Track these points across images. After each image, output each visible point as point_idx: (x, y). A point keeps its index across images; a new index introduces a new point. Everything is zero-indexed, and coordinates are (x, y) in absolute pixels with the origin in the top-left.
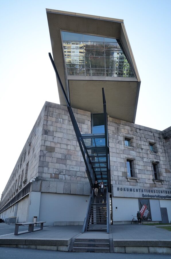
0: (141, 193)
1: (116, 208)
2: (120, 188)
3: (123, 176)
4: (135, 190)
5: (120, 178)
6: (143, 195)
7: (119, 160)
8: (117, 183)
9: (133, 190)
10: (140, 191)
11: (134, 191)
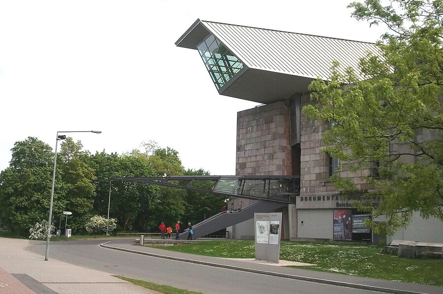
0: (335, 202)
1: (302, 222)
2: (308, 197)
3: (316, 180)
4: (326, 198)
5: (313, 183)
6: (337, 204)
7: (313, 157)
8: (308, 191)
9: (322, 199)
10: (333, 199)
11: (324, 200)
